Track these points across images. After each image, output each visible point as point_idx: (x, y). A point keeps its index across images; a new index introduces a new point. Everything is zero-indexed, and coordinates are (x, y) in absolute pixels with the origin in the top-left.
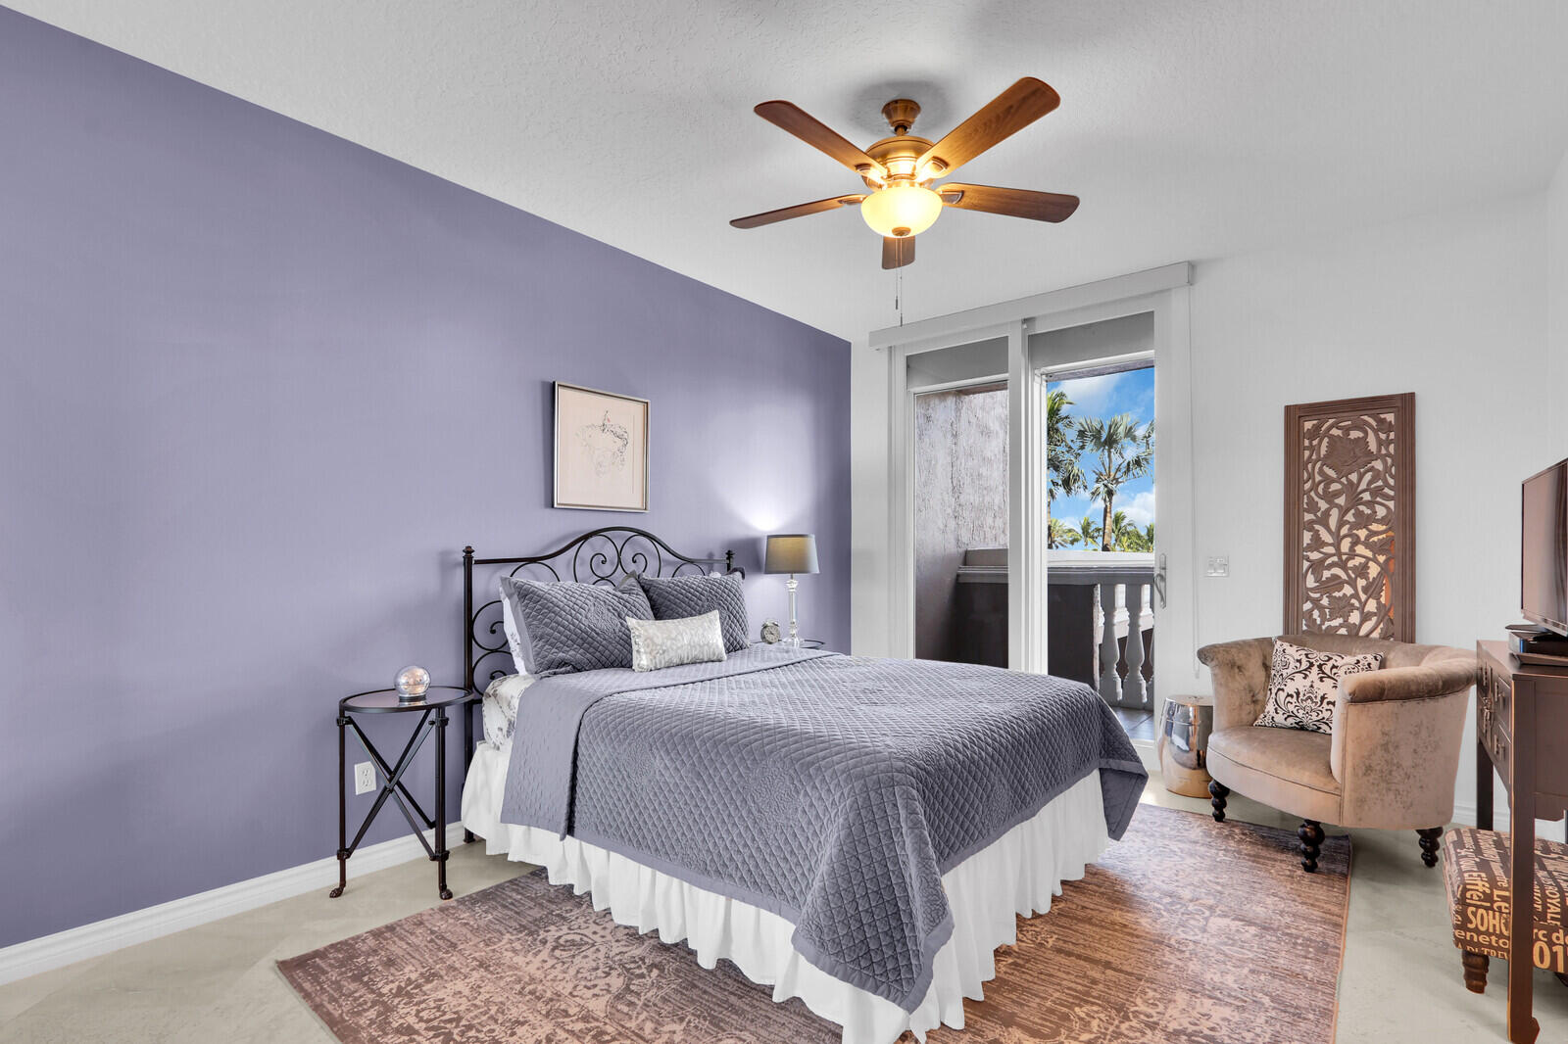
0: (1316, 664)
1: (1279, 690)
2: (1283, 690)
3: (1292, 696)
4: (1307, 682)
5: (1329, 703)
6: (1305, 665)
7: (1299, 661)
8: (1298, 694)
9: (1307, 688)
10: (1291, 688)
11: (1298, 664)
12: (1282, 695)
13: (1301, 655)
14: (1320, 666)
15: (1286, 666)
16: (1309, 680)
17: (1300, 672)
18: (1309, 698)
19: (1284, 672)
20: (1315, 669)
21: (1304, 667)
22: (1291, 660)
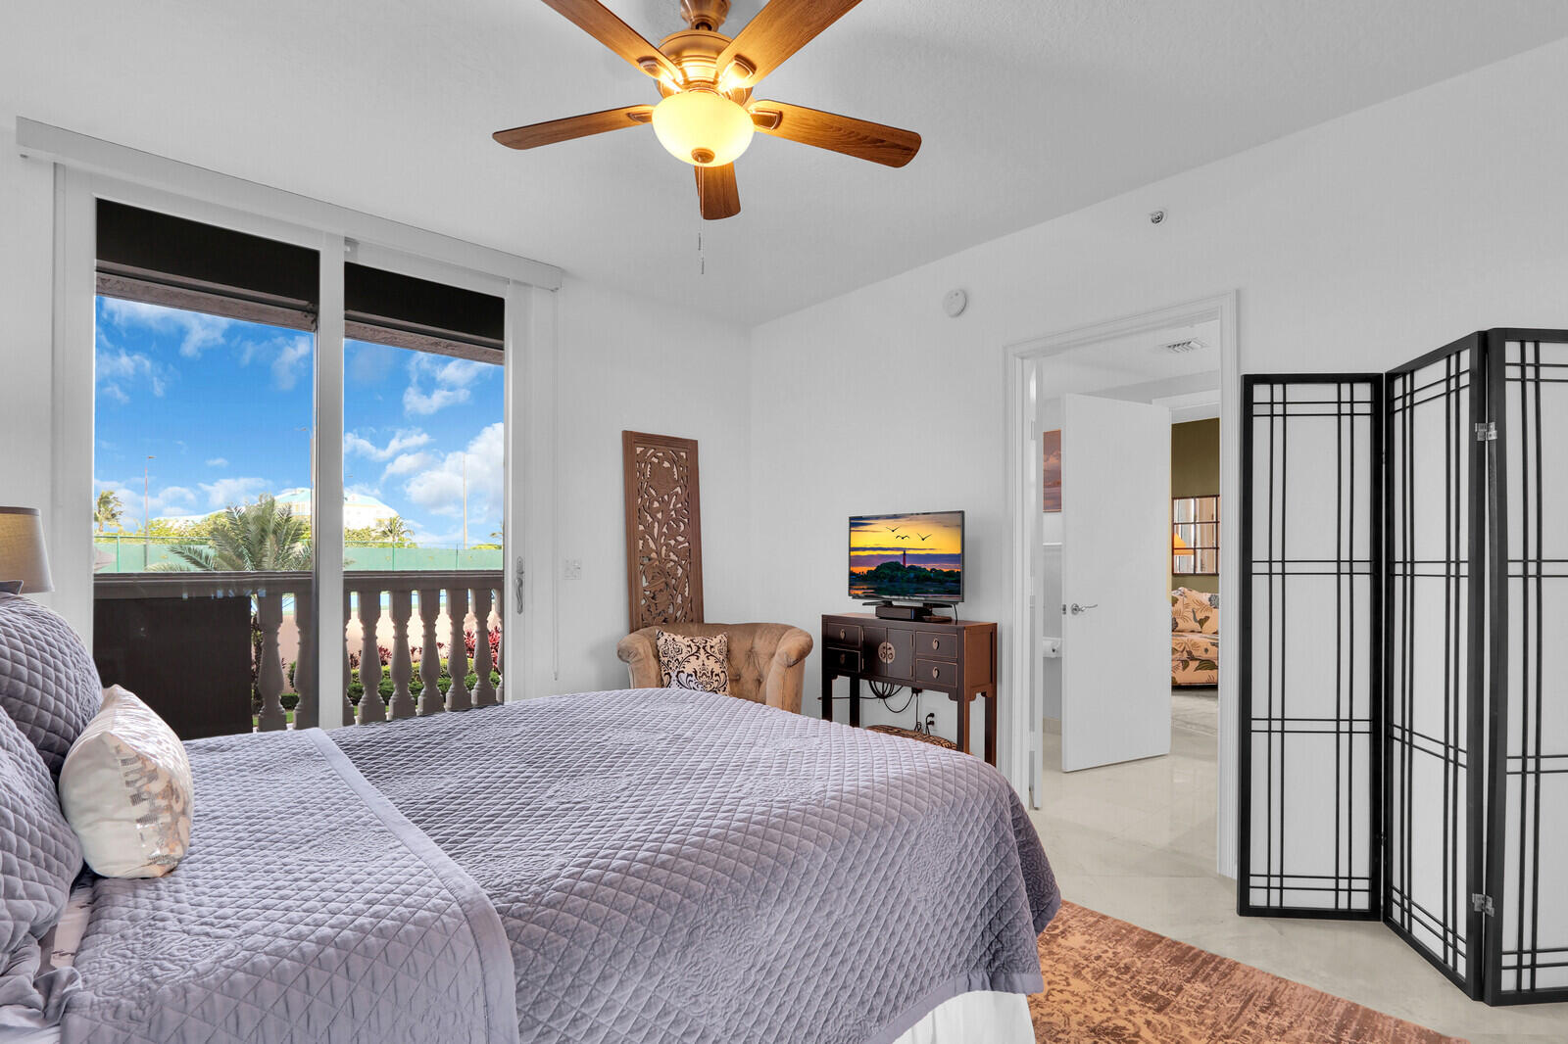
0: (701, 646)
1: (679, 672)
2: (683, 672)
3: (691, 675)
4: (700, 662)
5: (716, 675)
6: (694, 649)
7: (689, 646)
8: (695, 672)
9: (701, 666)
10: (689, 669)
11: (689, 649)
12: (683, 677)
13: (687, 641)
14: (704, 648)
15: (680, 651)
16: (700, 659)
17: (693, 655)
18: (704, 674)
19: (680, 658)
20: (702, 650)
21: (694, 650)
22: (683, 646)
